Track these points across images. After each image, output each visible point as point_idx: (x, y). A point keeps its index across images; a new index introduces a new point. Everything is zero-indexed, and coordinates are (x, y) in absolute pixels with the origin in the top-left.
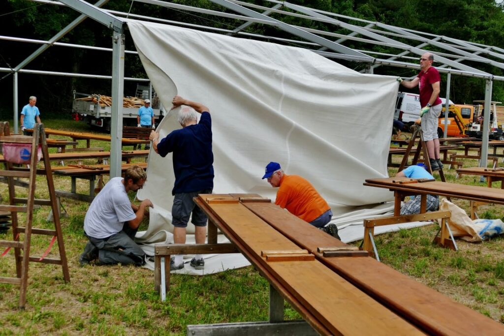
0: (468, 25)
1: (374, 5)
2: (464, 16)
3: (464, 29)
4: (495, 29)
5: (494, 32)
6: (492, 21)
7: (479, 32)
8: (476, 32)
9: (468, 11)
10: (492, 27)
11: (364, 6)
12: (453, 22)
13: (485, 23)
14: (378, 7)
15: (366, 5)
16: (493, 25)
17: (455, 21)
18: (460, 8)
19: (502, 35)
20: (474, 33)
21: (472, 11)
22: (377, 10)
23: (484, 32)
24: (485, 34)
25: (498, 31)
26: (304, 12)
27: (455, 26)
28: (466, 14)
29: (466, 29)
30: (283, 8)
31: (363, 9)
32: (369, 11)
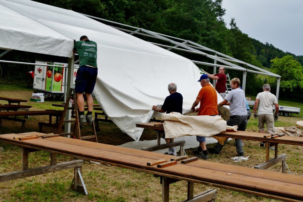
0: (198, 33)
1: (139, 18)
2: (195, 27)
3: (194, 35)
4: (214, 36)
5: (214, 38)
6: (213, 31)
7: (204, 37)
9: (197, 23)
10: (212, 35)
11: (132, 18)
12: (188, 31)
13: (208, 33)
14: (142, 19)
17: (189, 30)
18: (192, 22)
19: (218, 40)
20: (201, 38)
21: (199, 24)
22: (141, 21)
23: (207, 38)
24: (208, 39)
25: (216, 37)
26: (153, 35)
27: (189, 33)
29: (196, 35)
30: (141, 31)
31: (132, 20)
32: (135, 21)
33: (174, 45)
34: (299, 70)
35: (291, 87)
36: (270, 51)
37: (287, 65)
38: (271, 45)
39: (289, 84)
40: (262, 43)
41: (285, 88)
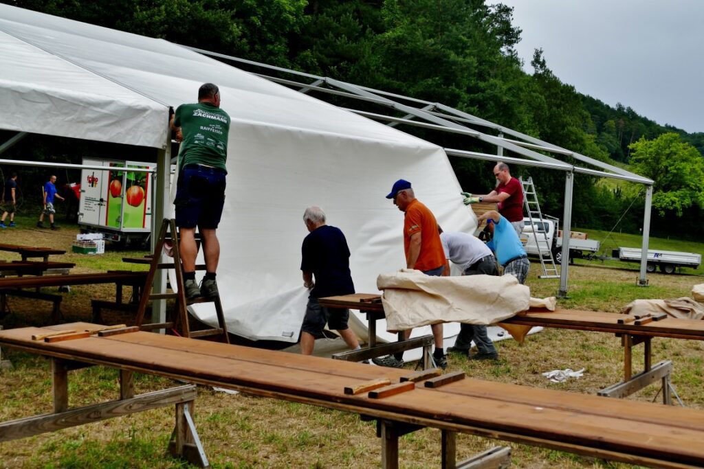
0: (458, 86)
1: (320, 53)
2: (451, 71)
3: (450, 90)
4: (496, 92)
5: (495, 96)
6: (492, 81)
7: (472, 95)
8: (468, 95)
9: (455, 63)
10: (491, 90)
11: (305, 54)
12: (434, 80)
13: (482, 84)
14: (328, 56)
15: (308, 53)
16: (493, 86)
17: (437, 78)
18: (445, 59)
19: (504, 100)
20: (465, 96)
21: (461, 65)
22: (326, 60)
23: (479, 96)
24: (481, 99)
25: (499, 95)
27: (438, 86)
28: (453, 67)
29: (453, 90)
31: (304, 59)
32: (312, 62)
33: (403, 114)
34: (696, 166)
35: (678, 205)
36: (627, 122)
37: (668, 156)
38: (630, 110)
39: (674, 198)
40: (608, 106)
41: (665, 209)
